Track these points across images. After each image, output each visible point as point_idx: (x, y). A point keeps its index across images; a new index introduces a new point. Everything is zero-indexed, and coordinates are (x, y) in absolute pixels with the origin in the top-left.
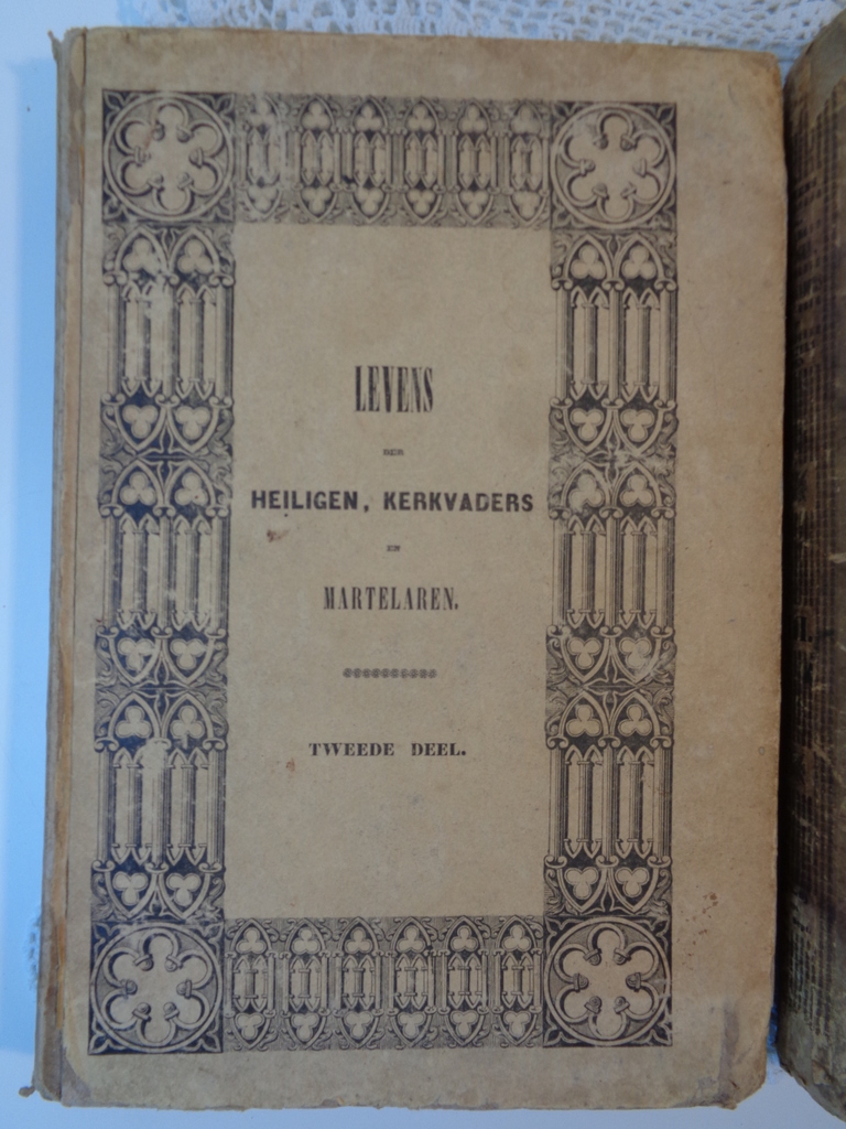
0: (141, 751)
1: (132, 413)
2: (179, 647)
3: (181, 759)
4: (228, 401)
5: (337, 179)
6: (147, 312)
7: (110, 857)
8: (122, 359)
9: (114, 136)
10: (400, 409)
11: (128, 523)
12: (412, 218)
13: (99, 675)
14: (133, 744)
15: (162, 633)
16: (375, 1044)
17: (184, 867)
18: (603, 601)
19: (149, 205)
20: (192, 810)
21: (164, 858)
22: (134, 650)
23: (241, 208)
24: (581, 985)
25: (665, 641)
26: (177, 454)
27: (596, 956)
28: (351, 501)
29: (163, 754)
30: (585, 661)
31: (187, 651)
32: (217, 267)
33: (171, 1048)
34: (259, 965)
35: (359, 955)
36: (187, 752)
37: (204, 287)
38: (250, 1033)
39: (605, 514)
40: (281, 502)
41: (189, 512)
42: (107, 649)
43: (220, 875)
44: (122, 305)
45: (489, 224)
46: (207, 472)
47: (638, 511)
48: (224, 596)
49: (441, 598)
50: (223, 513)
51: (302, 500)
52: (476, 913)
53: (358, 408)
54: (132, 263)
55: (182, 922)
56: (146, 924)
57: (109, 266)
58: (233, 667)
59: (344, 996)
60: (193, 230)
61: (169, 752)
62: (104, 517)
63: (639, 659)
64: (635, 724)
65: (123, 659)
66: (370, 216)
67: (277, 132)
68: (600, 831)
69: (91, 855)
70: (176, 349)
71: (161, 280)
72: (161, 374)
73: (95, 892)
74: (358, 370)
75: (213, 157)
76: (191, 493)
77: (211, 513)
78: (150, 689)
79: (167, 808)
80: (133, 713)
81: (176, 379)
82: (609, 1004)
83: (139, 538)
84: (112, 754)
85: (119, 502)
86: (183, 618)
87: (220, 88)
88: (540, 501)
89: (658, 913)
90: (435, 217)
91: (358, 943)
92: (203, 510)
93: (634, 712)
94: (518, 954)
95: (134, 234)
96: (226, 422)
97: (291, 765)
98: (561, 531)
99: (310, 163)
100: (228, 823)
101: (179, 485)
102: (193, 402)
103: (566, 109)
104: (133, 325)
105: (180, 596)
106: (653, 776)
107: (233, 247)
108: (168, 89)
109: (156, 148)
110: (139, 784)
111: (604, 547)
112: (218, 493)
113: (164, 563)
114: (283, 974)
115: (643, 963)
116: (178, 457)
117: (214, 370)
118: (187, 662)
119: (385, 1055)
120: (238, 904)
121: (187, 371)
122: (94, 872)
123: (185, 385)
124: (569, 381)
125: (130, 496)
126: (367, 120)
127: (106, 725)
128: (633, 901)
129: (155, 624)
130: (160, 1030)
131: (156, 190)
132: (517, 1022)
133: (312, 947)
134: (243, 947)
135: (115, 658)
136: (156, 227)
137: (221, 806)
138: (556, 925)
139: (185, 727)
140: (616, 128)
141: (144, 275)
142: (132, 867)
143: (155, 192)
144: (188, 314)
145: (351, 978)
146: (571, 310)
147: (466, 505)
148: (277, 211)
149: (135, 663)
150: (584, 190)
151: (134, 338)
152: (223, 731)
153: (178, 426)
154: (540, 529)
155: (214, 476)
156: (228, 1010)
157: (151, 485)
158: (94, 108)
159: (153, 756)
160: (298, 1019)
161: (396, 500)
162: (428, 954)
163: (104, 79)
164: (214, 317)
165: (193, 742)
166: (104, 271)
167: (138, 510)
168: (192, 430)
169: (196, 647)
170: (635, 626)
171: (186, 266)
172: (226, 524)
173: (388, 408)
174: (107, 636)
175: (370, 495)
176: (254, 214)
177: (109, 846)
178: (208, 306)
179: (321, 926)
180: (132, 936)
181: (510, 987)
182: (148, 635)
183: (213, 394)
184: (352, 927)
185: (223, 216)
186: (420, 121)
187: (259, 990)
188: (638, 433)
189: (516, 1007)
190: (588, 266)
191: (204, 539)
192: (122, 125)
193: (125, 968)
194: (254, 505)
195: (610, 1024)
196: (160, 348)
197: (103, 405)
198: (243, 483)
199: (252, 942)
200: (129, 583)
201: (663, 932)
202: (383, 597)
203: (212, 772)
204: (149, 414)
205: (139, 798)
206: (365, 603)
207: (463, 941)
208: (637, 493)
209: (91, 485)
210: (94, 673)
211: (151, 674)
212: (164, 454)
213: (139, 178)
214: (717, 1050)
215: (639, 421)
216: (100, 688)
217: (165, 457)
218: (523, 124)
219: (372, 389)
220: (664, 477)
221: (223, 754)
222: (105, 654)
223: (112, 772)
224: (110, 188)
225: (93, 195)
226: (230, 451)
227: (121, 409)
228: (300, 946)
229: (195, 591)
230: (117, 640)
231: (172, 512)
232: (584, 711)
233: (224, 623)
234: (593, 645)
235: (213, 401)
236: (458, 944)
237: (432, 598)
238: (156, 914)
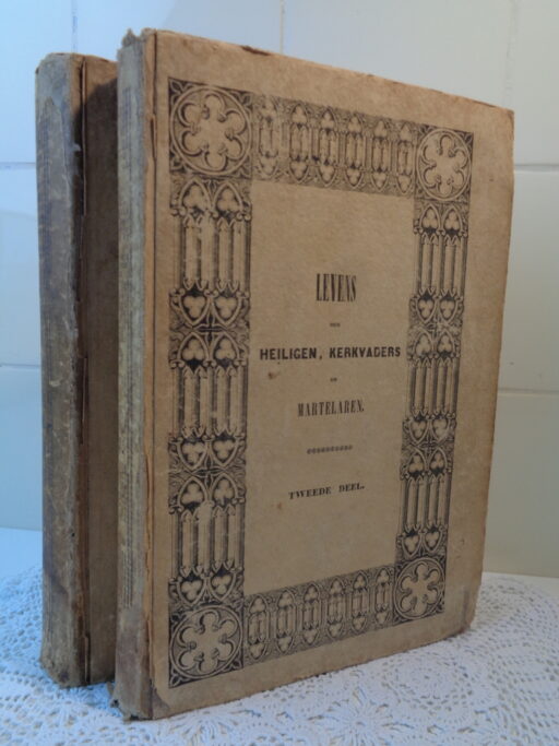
0: (198, 509)
1: (189, 301)
2: (219, 446)
3: (220, 512)
4: (247, 294)
5: (310, 157)
6: (199, 235)
7: (180, 574)
8: (183, 265)
9: (176, 112)
10: (339, 300)
11: (188, 371)
12: (349, 186)
13: (171, 467)
14: (192, 506)
15: (209, 438)
16: (318, 644)
17: (222, 572)
18: (428, 403)
19: (199, 163)
20: (227, 539)
21: (211, 570)
22: (192, 450)
23: (256, 171)
24: (409, 592)
25: (452, 421)
26: (217, 327)
27: (415, 579)
28: (313, 353)
29: (210, 509)
30: (419, 434)
31: (223, 447)
32: (241, 208)
33: (216, 673)
34: (262, 618)
35: (312, 601)
36: (224, 507)
37: (233, 220)
38: (257, 654)
39: (431, 357)
40: (276, 355)
41: (224, 363)
42: (176, 451)
43: (242, 573)
44: (183, 229)
45: (386, 193)
46: (234, 338)
47: (445, 354)
48: (245, 414)
49: (356, 406)
50: (244, 363)
51: (287, 354)
52: (365, 568)
53: (318, 299)
54: (189, 201)
55: (221, 603)
56: (201, 608)
57: (174, 202)
58: (249, 455)
59: (304, 623)
60: (227, 182)
61: (213, 508)
62: (173, 368)
63: (442, 430)
64: (438, 464)
65: (186, 456)
66: (327, 182)
67: (277, 122)
68: (420, 518)
69: (168, 575)
70: (216, 260)
71: (207, 214)
72: (207, 276)
73: (171, 596)
74: (318, 276)
75: (239, 134)
76: (226, 352)
77: (237, 363)
78: (202, 473)
79: (212, 542)
80: (193, 488)
81: (216, 279)
82: (420, 599)
83: (195, 380)
84: (180, 514)
85: (182, 358)
86: (221, 428)
87: (244, 88)
88: (403, 351)
89: (441, 553)
90: (362, 186)
91: (312, 594)
92: (232, 361)
93: (438, 457)
94: (383, 584)
95: (190, 182)
96: (246, 307)
97: (279, 506)
98: (412, 366)
99: (296, 144)
100: (246, 543)
101: (218, 347)
102: (227, 294)
103: (426, 129)
104: (190, 242)
105: (219, 415)
106: (443, 487)
107: (252, 196)
108: (212, 84)
109: (204, 124)
110: (196, 529)
111: (430, 373)
112: (241, 351)
113: (210, 396)
114: (274, 619)
115: (435, 576)
116: (218, 329)
117: (239, 275)
118: (223, 455)
119: (322, 648)
120: (250, 588)
121: (223, 275)
122: (170, 585)
123: (222, 284)
124: (419, 284)
125: (189, 355)
126: (327, 122)
127: (176, 497)
128: (432, 549)
129: (205, 433)
130: (209, 664)
131: (203, 153)
132: (381, 617)
133: (288, 602)
134: (254, 610)
135: (181, 456)
136: (205, 179)
137: (242, 535)
138: (400, 566)
139: (223, 492)
140: (447, 143)
141: (197, 210)
142: (193, 578)
143: (203, 155)
144: (224, 237)
145: (307, 613)
146: (422, 245)
147: (369, 354)
148: (277, 174)
149: (193, 458)
150: (431, 177)
151: (191, 252)
152: (243, 492)
153: (218, 309)
154: (402, 365)
155: (238, 340)
156: (246, 645)
157: (202, 347)
158: (163, 90)
159: (204, 512)
160: (282, 641)
161: (336, 353)
162: (344, 593)
163: (169, 69)
164: (239, 239)
165: (227, 501)
166: (171, 206)
167: (194, 364)
168: (226, 313)
169: (229, 445)
170: (440, 414)
171: (223, 206)
172: (245, 369)
173: (333, 299)
174: (176, 443)
175: (323, 350)
176: (264, 175)
177: (179, 569)
178: (235, 233)
179: (293, 590)
180: (193, 617)
181: (379, 601)
182: (201, 440)
183: (238, 289)
184: (308, 587)
185: (245, 175)
186: (354, 127)
187: (262, 631)
188: (447, 314)
189: (382, 610)
190: (430, 222)
191: (233, 379)
192: (181, 106)
193: (189, 636)
194: (261, 358)
195: (420, 608)
196: (207, 259)
197: (171, 296)
198: (255, 346)
199: (259, 606)
200: (188, 409)
201: (443, 560)
202: (328, 408)
203: (238, 517)
204: (200, 301)
205: (196, 537)
206: (318, 412)
207: (360, 583)
208: (445, 346)
209: (164, 348)
210: (167, 466)
211: (203, 464)
212: (209, 327)
213: (194, 143)
214: (461, 608)
215: (448, 306)
216: (172, 476)
217: (210, 330)
218: (405, 135)
219: (325, 287)
220: (456, 336)
221: (243, 505)
222: (174, 454)
223: (180, 524)
224: (174, 148)
225: (163, 151)
226: (248, 325)
227: (183, 298)
228: (283, 603)
229: (228, 412)
230: (182, 445)
231: (214, 364)
232: (417, 459)
233: (244, 430)
234: (423, 425)
235: (238, 294)
236: (357, 585)
237: (351, 406)
238: (207, 602)
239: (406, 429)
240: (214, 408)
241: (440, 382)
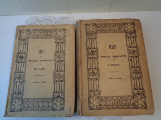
0: (17, 83)
2: (21, 74)
3: (20, 83)
4: (27, 53)
5: (37, 35)
6: (21, 46)
10: (41, 53)
11: (18, 63)
12: (43, 38)
14: (16, 82)
16: (36, 110)
17: (20, 93)
18: (58, 69)
19: (22, 38)
20: (21, 88)
21: (18, 93)
22: (17, 74)
24: (56, 104)
25: (64, 72)
27: (57, 102)
28: (37, 61)
30: (57, 74)
31: (22, 74)
32: (27, 42)
33: (17, 111)
34: (26, 103)
35: (35, 102)
38: (24, 109)
39: (59, 61)
40: (31, 61)
41: (23, 62)
43: (23, 94)
44: (19, 46)
45: (50, 38)
47: (62, 61)
48: (25, 69)
51: (33, 61)
52: (46, 97)
54: (20, 42)
55: (19, 99)
57: (18, 43)
58: (26, 75)
59: (33, 106)
60: (25, 40)
62: (16, 63)
63: (62, 74)
64: (61, 79)
66: (40, 38)
67: (33, 32)
68: (58, 89)
70: (23, 49)
72: (22, 51)
73: (12, 96)
74: (38, 50)
75: (27, 34)
76: (23, 60)
78: (18, 77)
79: (19, 88)
80: (17, 80)
81: (23, 51)
82: (58, 106)
84: (14, 83)
86: (22, 71)
87: (29, 29)
88: (53, 60)
89: (63, 97)
90: (45, 38)
91: (35, 100)
93: (61, 78)
94: (50, 101)
95: (21, 40)
96: (27, 55)
97: (30, 84)
98: (55, 63)
99: (35, 34)
100: (24, 89)
101: (22, 60)
102: (24, 53)
103: (56, 29)
105: (22, 69)
106: (63, 84)
107: (29, 41)
108: (24, 29)
109: (23, 34)
110: (16, 86)
111: (59, 64)
112: (26, 60)
113: (20, 66)
114: (28, 104)
115: (62, 102)
116: (23, 58)
117: (26, 51)
118: (22, 75)
119: (37, 111)
120: (24, 97)
121: (24, 51)
122: (12, 94)
124: (56, 50)
125: (18, 61)
126: (40, 31)
127: (14, 81)
128: (61, 96)
130: (16, 109)
131: (23, 37)
132: (50, 108)
133: (31, 101)
137: (24, 88)
138: (54, 99)
139: (21, 81)
140: (60, 31)
141: (21, 43)
142: (15, 93)
144: (24, 46)
145: (34, 104)
146: (56, 45)
147: (47, 61)
148: (32, 38)
149: (17, 75)
150: (58, 35)
151: (20, 48)
152: (24, 81)
154: (53, 63)
156: (23, 107)
157: (20, 60)
158: (19, 31)
159: (18, 83)
160: (29, 108)
162: (42, 102)
163: (20, 29)
164: (27, 46)
165: (22, 82)
167: (19, 62)
168: (24, 55)
169: (23, 73)
170: (61, 71)
171: (25, 43)
172: (26, 63)
174: (15, 73)
175: (39, 60)
176: (30, 38)
177: (13, 92)
179: (32, 99)
180: (14, 100)
181: (49, 104)
182: (19, 73)
184: (35, 99)
185: (28, 39)
186: (45, 31)
187: (26, 105)
188: (62, 54)
189: (50, 107)
190: (58, 41)
191: (24, 64)
192: (21, 32)
193: (14, 103)
194: (29, 61)
195: (58, 108)
196: (22, 49)
197: (17, 54)
198: (28, 59)
199: (25, 101)
200: (17, 68)
201: (64, 99)
202: (39, 69)
203: (23, 85)
204: (20, 54)
205: (16, 87)
206: (37, 69)
207: (45, 100)
208: (62, 59)
209: (15, 60)
212: (21, 58)
213: (21, 36)
214: (69, 111)
215: (62, 53)
216: (14, 77)
218: (53, 31)
219: (39, 52)
220: (64, 58)
221: (24, 83)
223: (14, 85)
225: (18, 38)
226: (27, 57)
228: (30, 101)
229: (23, 69)
232: (57, 78)
233: (25, 71)
234: (58, 72)
236: (44, 101)
237: (43, 69)
238: (17, 98)
239: (54, 73)
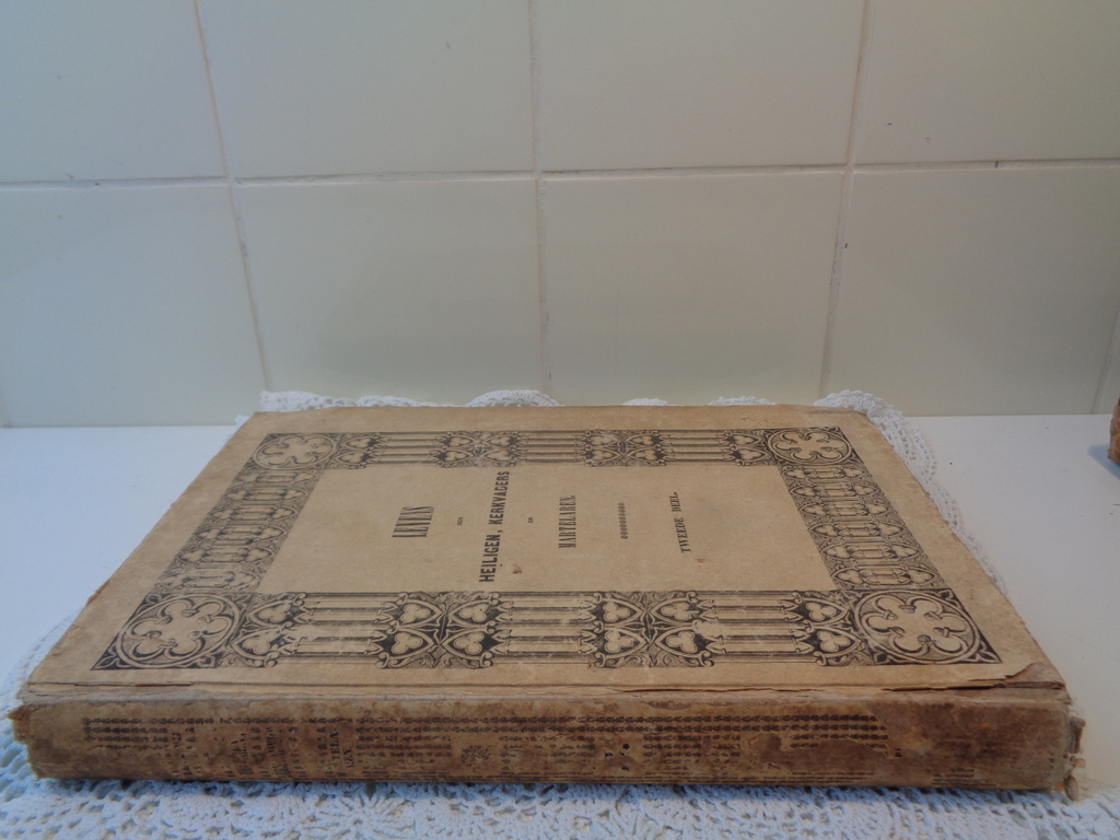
0: (706, 636)
1: (398, 648)
2: (611, 616)
3: (709, 614)
4: (402, 595)
5: (247, 546)
6: (310, 639)
7: (810, 654)
8: (347, 655)
9: (140, 662)
10: (429, 519)
11: (498, 649)
12: (293, 516)
13: (641, 665)
14: (701, 643)
15: (599, 626)
16: (899, 522)
17: (802, 612)
18: (570, 450)
19: (216, 639)
20: (748, 608)
21: (799, 622)
22: (614, 642)
23: (244, 590)
24: (815, 454)
25: (594, 433)
26: (441, 622)
27: (795, 450)
28: (493, 537)
29: (705, 624)
30: (607, 455)
31: (612, 612)
32: (287, 602)
33: (965, 615)
34: (868, 573)
35: (837, 530)
36: (701, 611)
37: (301, 608)
38: (925, 576)
39: (514, 450)
40: (490, 568)
41: (493, 614)
42: (616, 660)
43: (802, 593)
44: (298, 655)
45: (311, 489)
46: (460, 605)
47: (513, 441)
48: (567, 594)
49: (567, 502)
50: (496, 596)
51: (490, 559)
52: (785, 488)
53: (424, 536)
54: (262, 649)
55: (851, 612)
56: (862, 631)
57: (258, 663)
58: (626, 587)
59: (872, 535)
60: (250, 615)
61: (703, 621)
62: (492, 664)
63: (604, 439)
64: (646, 440)
65: (624, 649)
66: (282, 533)
67: (194, 573)
68: (716, 450)
69: (813, 667)
70: (349, 623)
71: (286, 631)
72: (369, 631)
73: (847, 664)
74: (395, 536)
75: (193, 605)
76: (477, 613)
77: (495, 602)
78: (650, 633)
79: (755, 622)
80: (673, 642)
81: (375, 623)
82: (823, 445)
83: (513, 642)
84: (712, 655)
85: (479, 655)
86: (585, 615)
87: (138, 601)
88: (503, 470)
89: (760, 433)
90: (296, 508)
91: (827, 530)
92: (491, 606)
93: (638, 440)
94: (807, 473)
95: (237, 648)
96: (419, 596)
97: (701, 561)
98: (524, 462)
99: (227, 558)
101: (469, 620)
102: (398, 613)
103: (250, 465)
104: (318, 648)
106: (676, 435)
107: (274, 593)
108: (119, 629)
110: (736, 638)
111: (533, 450)
112: (479, 598)
113: (537, 627)
114: (869, 562)
115: (792, 436)
116: (444, 620)
117: (374, 602)
118: (624, 613)
119: (905, 518)
120: (827, 584)
121: (371, 617)
122: (828, 665)
123: (382, 618)
124: (426, 462)
125: (475, 648)
126: (211, 535)
127: (688, 659)
128: (756, 440)
129: (592, 631)
130: (952, 622)
132: (852, 473)
133: (841, 550)
134: (857, 580)
135: (624, 655)
136: (237, 635)
137: (743, 593)
139: (681, 612)
140: (272, 450)
141: (276, 642)
142: (814, 640)
143: (204, 636)
144: (322, 616)
145: (855, 533)
146: (380, 462)
147: (502, 493)
148: (256, 573)
149: (627, 642)
150: (305, 459)
151: (330, 647)
152: (680, 593)
153: (416, 621)
154: (521, 470)
155: (463, 601)
156: (914, 586)
157: (466, 635)
158: (105, 676)
159: (707, 630)
160: (901, 554)
161: (495, 519)
162: (822, 504)
163: (82, 669)
165: (692, 607)
166: (262, 666)
167: (488, 643)
168: (423, 613)
169: (610, 607)
170: (585, 441)
171: (279, 618)
172: (504, 594)
173: (427, 524)
174: (604, 660)
176: (254, 583)
177: (800, 655)
178: (319, 606)
179: (822, 546)
180: (876, 639)
181: (830, 475)
182: (601, 635)
183: (395, 603)
184: (817, 533)
185: (247, 599)
186: (224, 514)
187: (890, 573)
188: (465, 442)
189: (843, 473)
190: (354, 458)
191: (516, 605)
192: (135, 658)
193: (909, 643)
194: (491, 580)
195: (835, 444)
196: (345, 632)
197: (387, 667)
199: (851, 576)
200: (553, 647)
201: (771, 431)
202: (567, 523)
203: (717, 598)
204: (401, 638)
205: (750, 638)
206: (572, 531)
207: (807, 492)
208: (502, 441)
209: (461, 673)
210: (639, 669)
211: (637, 632)
212: (439, 629)
213: (187, 645)
215: (457, 441)
216: (654, 663)
217: (443, 628)
218: (251, 478)
219: (411, 530)
220: (493, 434)
221: (697, 593)
222: (621, 662)
223: (728, 654)
224: (185, 664)
225: (186, 675)
226: (444, 593)
227: (393, 655)
228: (843, 555)
229: (562, 609)
230: (607, 653)
231: (492, 623)
232: (640, 455)
233: (589, 594)
234: (597, 453)
235: (400, 602)
236: (810, 494)
238: (850, 623)
239: (600, 464)
240: (557, 622)
241: (546, 443)
